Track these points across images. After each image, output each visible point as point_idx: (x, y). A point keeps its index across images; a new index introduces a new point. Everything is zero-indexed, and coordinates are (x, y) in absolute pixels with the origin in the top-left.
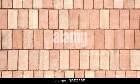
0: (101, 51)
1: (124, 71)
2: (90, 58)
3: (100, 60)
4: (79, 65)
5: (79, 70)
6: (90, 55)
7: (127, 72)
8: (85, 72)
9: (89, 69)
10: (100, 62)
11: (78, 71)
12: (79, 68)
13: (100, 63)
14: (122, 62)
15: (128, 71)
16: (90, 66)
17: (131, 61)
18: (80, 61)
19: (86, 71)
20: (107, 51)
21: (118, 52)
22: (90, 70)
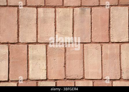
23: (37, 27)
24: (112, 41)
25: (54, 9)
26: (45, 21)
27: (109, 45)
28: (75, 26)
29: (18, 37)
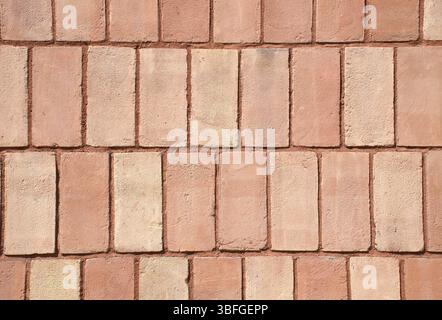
0: (193, 51)
1: (312, 154)
2: (137, 86)
3: (189, 97)
4: (84, 124)
5: (83, 147)
6: (137, 73)
7: (326, 155)
8: (111, 158)
9: (132, 144)
10: (189, 106)
11: (77, 153)
12: (84, 138)
13: (189, 112)
14: (302, 108)
15: (333, 153)
16: (137, 130)
17: (345, 100)
18: (84, 103)
19: (116, 155)
20: (225, 51)
21: (282, 55)
22: (136, 147)
23: (137, 103)
24: (348, 142)
25: (184, 52)
26: (159, 85)
27: (339, 156)
28: (243, 100)
29: (84, 131)
